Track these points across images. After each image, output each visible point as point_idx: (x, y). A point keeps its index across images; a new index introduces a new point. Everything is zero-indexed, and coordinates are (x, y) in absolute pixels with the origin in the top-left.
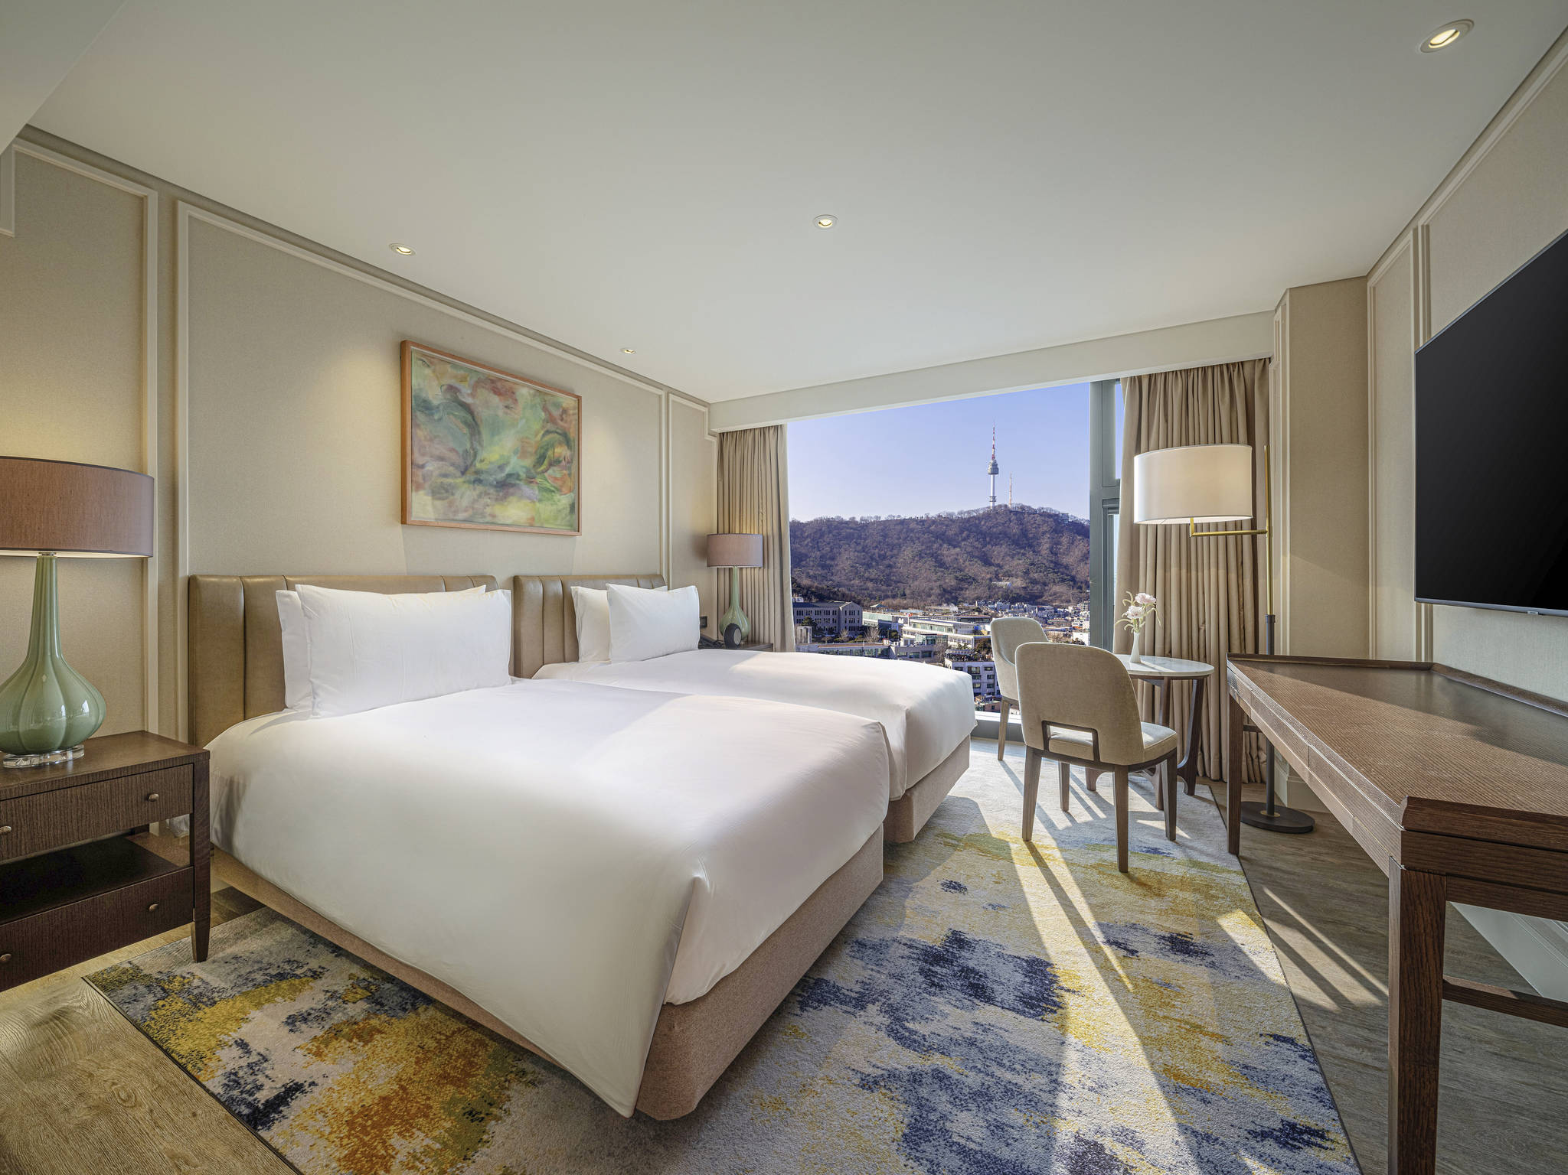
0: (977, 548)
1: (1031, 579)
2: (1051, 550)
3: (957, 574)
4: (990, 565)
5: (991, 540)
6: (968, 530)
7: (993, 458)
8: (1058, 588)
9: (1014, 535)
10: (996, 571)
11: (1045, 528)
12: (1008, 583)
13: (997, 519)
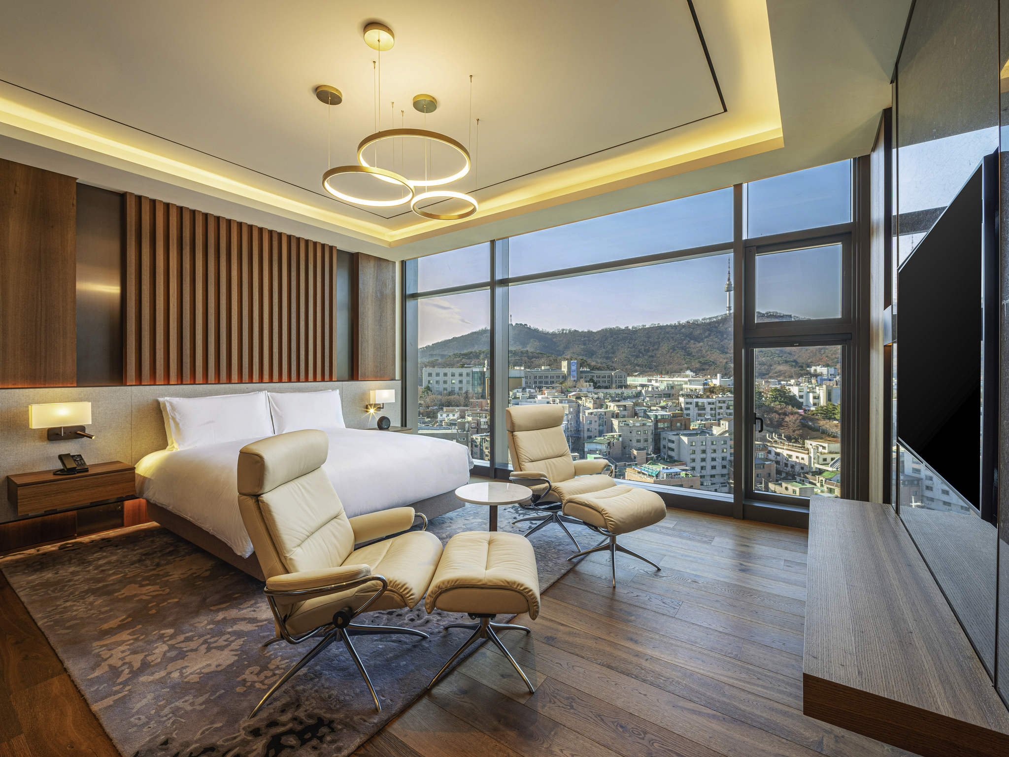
0: (717, 342)
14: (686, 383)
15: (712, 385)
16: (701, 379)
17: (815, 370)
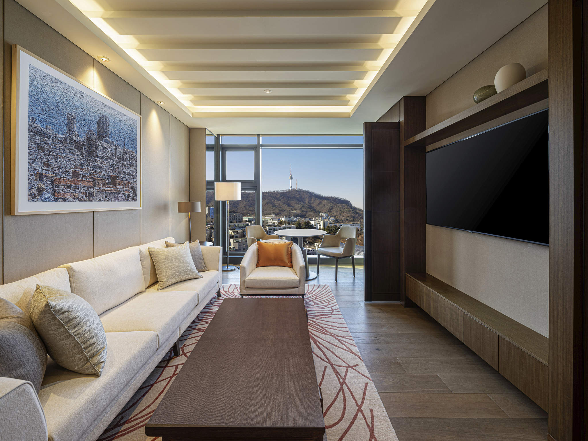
0: (286, 201)
1: (302, 210)
2: (309, 202)
3: (279, 209)
4: (290, 206)
5: (290, 199)
6: (283, 196)
7: (291, 174)
8: (310, 213)
9: (298, 198)
10: (292, 208)
11: (307, 196)
12: (295, 212)
13: (292, 193)
14: (270, 220)
15: (282, 221)
16: (277, 218)
17: (321, 214)
